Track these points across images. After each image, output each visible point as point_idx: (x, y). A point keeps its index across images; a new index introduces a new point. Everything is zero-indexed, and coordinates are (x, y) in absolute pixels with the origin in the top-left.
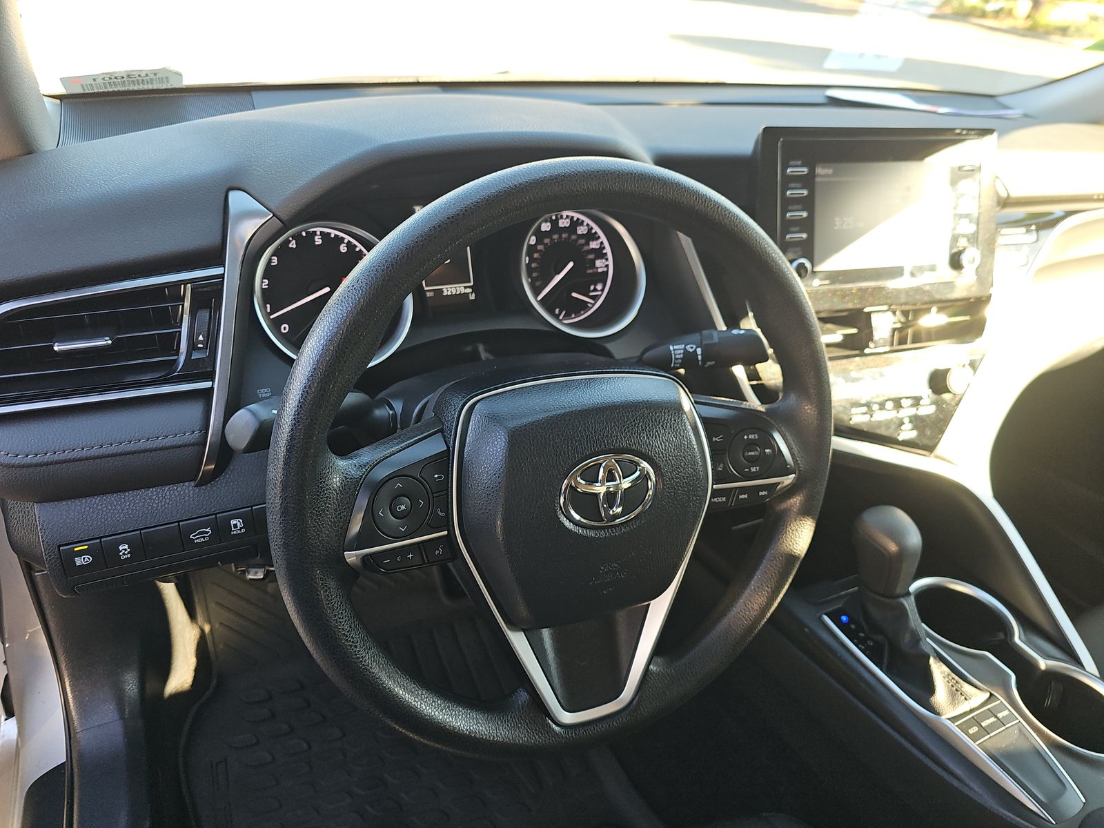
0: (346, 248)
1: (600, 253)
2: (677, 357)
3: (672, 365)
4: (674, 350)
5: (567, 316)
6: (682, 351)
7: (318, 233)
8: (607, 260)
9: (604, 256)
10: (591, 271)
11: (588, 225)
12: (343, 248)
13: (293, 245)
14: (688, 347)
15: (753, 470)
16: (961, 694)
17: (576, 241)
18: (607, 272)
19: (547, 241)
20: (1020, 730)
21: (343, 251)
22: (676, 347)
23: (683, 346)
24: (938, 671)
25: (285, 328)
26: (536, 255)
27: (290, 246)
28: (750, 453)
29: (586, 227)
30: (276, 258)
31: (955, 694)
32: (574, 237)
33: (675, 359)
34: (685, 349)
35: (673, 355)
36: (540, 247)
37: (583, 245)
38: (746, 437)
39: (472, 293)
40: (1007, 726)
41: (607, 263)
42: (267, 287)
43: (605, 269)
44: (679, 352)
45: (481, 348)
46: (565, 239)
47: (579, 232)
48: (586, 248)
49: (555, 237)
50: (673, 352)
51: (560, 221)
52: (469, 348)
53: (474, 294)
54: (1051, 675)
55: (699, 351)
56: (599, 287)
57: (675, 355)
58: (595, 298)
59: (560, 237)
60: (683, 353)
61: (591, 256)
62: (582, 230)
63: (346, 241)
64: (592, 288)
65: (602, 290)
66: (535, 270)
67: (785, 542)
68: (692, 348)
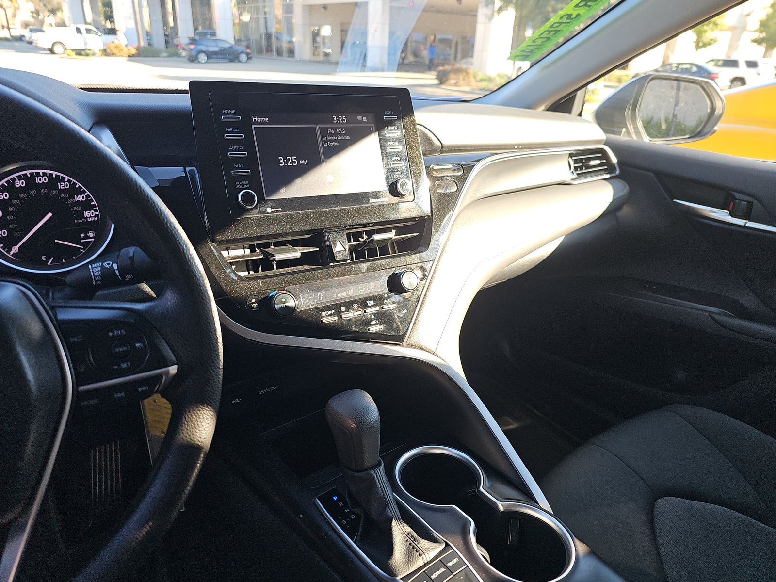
1: (87, 205)
2: (96, 274)
3: (94, 283)
4: (93, 268)
5: (56, 261)
6: (100, 269)
8: (96, 211)
9: (91, 208)
10: (79, 221)
11: (69, 181)
14: (105, 264)
15: (124, 366)
16: (416, 551)
17: (57, 195)
19: (22, 196)
20: (466, 575)
22: (94, 265)
23: (101, 263)
24: (400, 531)
26: (11, 209)
28: (117, 350)
29: (68, 183)
31: (412, 551)
32: (54, 192)
33: (95, 276)
34: (102, 266)
35: (92, 273)
36: (15, 202)
37: (66, 199)
38: (111, 334)
40: (454, 574)
41: (97, 213)
43: (96, 219)
44: (97, 269)
46: (44, 193)
47: (60, 187)
48: (70, 201)
49: (33, 191)
50: (91, 270)
51: (37, 179)
54: (510, 515)
55: (115, 266)
56: (91, 234)
58: (87, 244)
59: (39, 191)
60: (101, 271)
61: (79, 208)
62: (63, 186)
64: (83, 235)
66: (11, 222)
67: (182, 435)
68: (108, 264)
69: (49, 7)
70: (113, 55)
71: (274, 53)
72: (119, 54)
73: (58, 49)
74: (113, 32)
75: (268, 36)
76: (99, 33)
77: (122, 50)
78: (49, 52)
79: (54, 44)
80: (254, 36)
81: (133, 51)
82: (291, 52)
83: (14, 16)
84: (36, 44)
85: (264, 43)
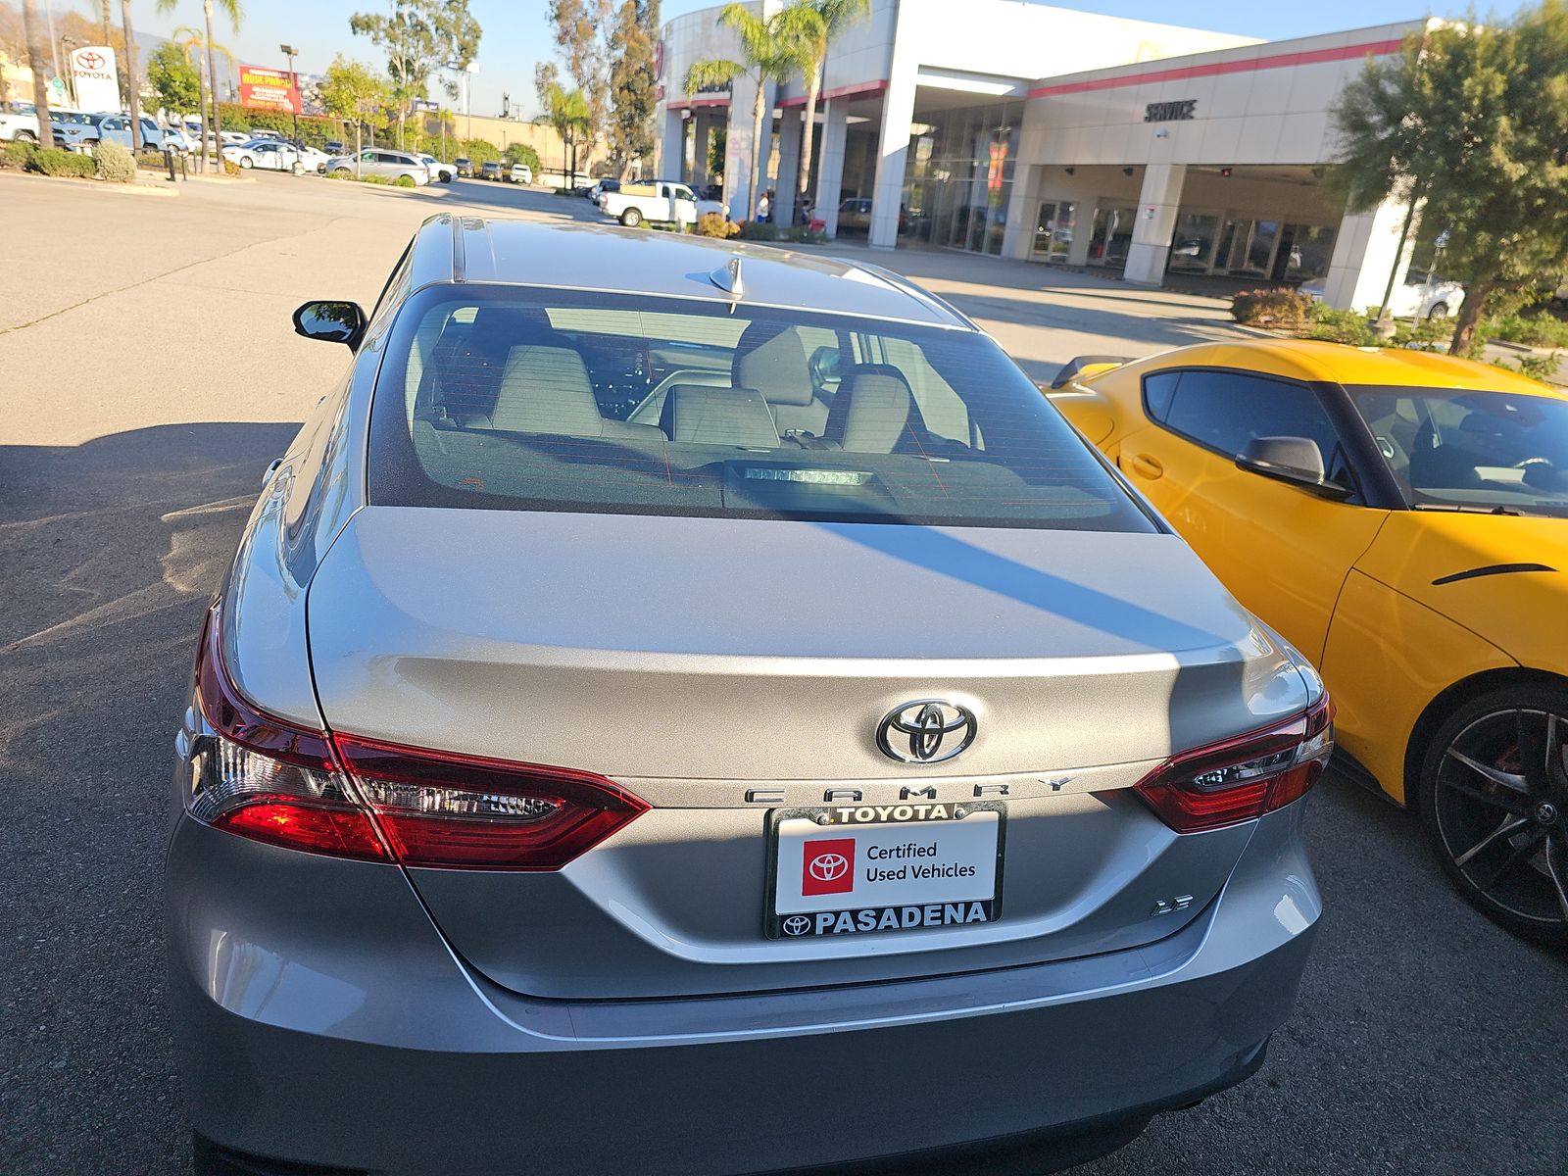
69: (637, 145)
70: (705, 233)
71: (969, 243)
72: (714, 233)
73: (631, 219)
74: (715, 193)
75: (964, 213)
76: (694, 198)
77: (719, 227)
78: (617, 222)
79: (627, 211)
80: (940, 208)
81: (736, 229)
82: (997, 242)
83: (585, 157)
84: (603, 208)
85: (954, 225)
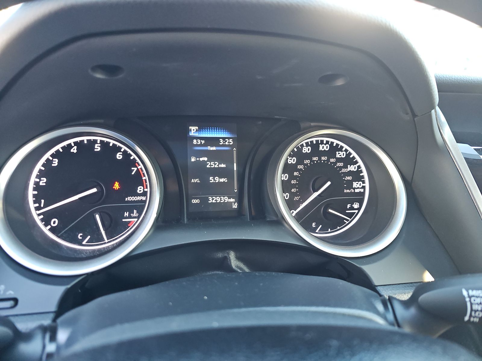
0: (121, 156)
1: (357, 176)
2: (475, 307)
3: (466, 318)
4: (470, 297)
5: (323, 230)
7: (99, 142)
8: (364, 182)
9: (360, 179)
10: (348, 191)
11: (346, 150)
12: (119, 156)
13: (74, 150)
17: (335, 163)
18: (363, 194)
19: (307, 162)
21: (118, 158)
22: (471, 293)
25: (55, 222)
26: (296, 174)
27: (72, 151)
29: (345, 153)
30: (57, 160)
32: (332, 160)
33: (472, 310)
35: (468, 304)
36: (300, 167)
37: (341, 168)
39: (235, 203)
41: (364, 185)
42: (44, 184)
43: (362, 190)
44: (476, 300)
45: (232, 256)
46: (324, 161)
47: (338, 156)
48: (344, 170)
49: (315, 159)
50: (468, 299)
51: (321, 146)
52: (220, 255)
53: (236, 204)
56: (356, 206)
57: (471, 304)
58: (351, 215)
59: (320, 159)
61: (349, 178)
62: (340, 155)
63: (122, 150)
64: (349, 206)
65: (359, 209)
66: (294, 186)
